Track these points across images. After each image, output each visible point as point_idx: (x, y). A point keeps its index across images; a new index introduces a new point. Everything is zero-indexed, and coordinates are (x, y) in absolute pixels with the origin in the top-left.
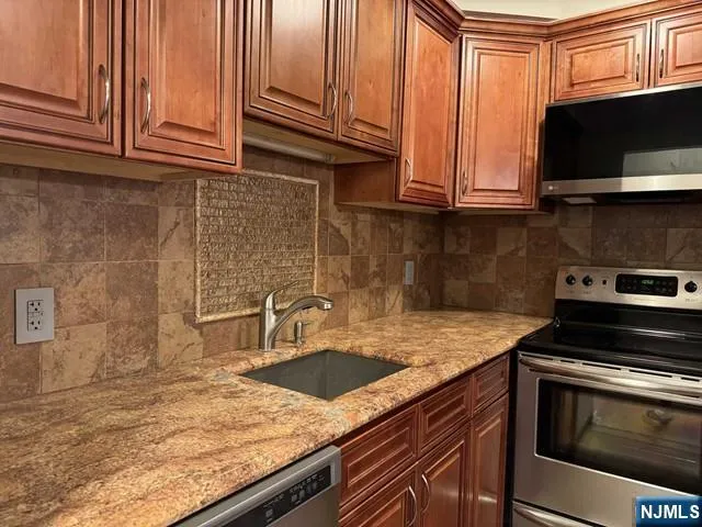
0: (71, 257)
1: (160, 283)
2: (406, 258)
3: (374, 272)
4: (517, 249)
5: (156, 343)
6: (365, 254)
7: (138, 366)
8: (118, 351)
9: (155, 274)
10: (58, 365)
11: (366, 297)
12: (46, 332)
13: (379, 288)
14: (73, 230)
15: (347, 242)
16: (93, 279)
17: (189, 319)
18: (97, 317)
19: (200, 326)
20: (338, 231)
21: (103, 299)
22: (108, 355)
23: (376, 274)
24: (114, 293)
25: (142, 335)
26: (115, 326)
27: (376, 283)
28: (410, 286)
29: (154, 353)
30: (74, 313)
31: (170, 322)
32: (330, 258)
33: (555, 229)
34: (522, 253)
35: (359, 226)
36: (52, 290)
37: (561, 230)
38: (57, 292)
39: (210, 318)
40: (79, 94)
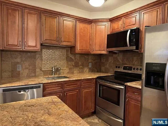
0: (24, 61)
1: (36, 65)
2: (90, 62)
3: (80, 65)
4: (112, 61)
5: (36, 73)
6: (78, 61)
7: (33, 75)
8: (30, 73)
9: (35, 64)
10: (22, 74)
11: (78, 69)
12: (20, 70)
13: (82, 68)
14: (24, 58)
15: (73, 59)
16: (27, 64)
17: (41, 70)
18: (27, 68)
19: (43, 71)
20: (71, 58)
21: (28, 66)
22: (29, 73)
23: (81, 65)
24: (29, 66)
25: (34, 71)
26: (30, 70)
27: (81, 67)
28: (91, 68)
29: (36, 74)
30: (24, 68)
31: (38, 70)
32: (69, 62)
33: (117, 57)
34: (112, 62)
35: (76, 57)
36: (21, 65)
37: (118, 57)
38: (22, 65)
39: (44, 70)
40: (18, 44)
